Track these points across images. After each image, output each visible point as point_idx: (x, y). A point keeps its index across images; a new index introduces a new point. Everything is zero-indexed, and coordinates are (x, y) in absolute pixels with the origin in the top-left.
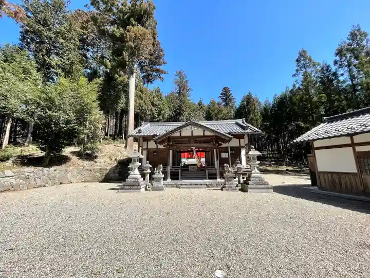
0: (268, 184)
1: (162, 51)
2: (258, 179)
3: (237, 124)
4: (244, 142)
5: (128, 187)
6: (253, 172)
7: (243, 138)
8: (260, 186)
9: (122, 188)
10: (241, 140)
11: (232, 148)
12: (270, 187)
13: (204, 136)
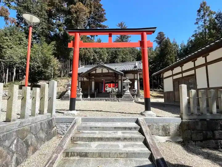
1: (103, 11)
10: (135, 75)
12: (132, 99)
13: (109, 73)
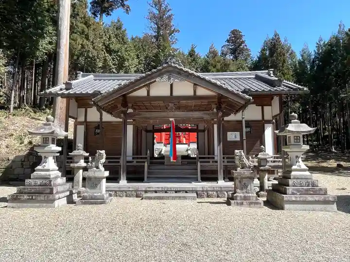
0: (326, 193)
2: (304, 182)
3: (258, 78)
4: (272, 110)
5: (26, 197)
6: (294, 167)
7: (270, 105)
8: (310, 198)
9: (14, 199)
10: (265, 108)
11: (249, 124)
12: (331, 199)
13: (195, 97)
